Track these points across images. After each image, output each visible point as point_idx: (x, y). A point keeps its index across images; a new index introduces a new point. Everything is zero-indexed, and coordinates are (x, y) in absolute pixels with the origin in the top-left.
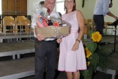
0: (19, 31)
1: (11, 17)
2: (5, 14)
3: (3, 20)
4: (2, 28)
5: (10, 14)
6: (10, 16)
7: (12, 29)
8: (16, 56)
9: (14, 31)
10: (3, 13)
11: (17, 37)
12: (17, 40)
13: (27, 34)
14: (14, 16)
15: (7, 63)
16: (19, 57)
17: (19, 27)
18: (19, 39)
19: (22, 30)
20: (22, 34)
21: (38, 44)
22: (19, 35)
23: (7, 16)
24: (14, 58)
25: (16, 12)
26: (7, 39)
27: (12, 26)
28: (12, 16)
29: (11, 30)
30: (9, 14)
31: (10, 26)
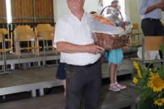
0: (41, 50)
1: (28, 27)
2: (17, 22)
3: (15, 32)
4: (13, 46)
5: (26, 22)
6: (25, 24)
7: (30, 46)
8: (38, 91)
9: (33, 50)
10: (13, 20)
11: (39, 60)
12: (39, 64)
13: (55, 55)
14: (33, 25)
15: (23, 103)
16: (42, 93)
17: (41, 43)
18: (41, 63)
19: (47, 47)
20: (47, 55)
21: (71, 71)
22: (42, 56)
23: (21, 24)
24: (34, 94)
25: (35, 18)
26: (21, 64)
27: (30, 42)
28: (28, 24)
29: (28, 48)
30: (24, 21)
31: (26, 42)
